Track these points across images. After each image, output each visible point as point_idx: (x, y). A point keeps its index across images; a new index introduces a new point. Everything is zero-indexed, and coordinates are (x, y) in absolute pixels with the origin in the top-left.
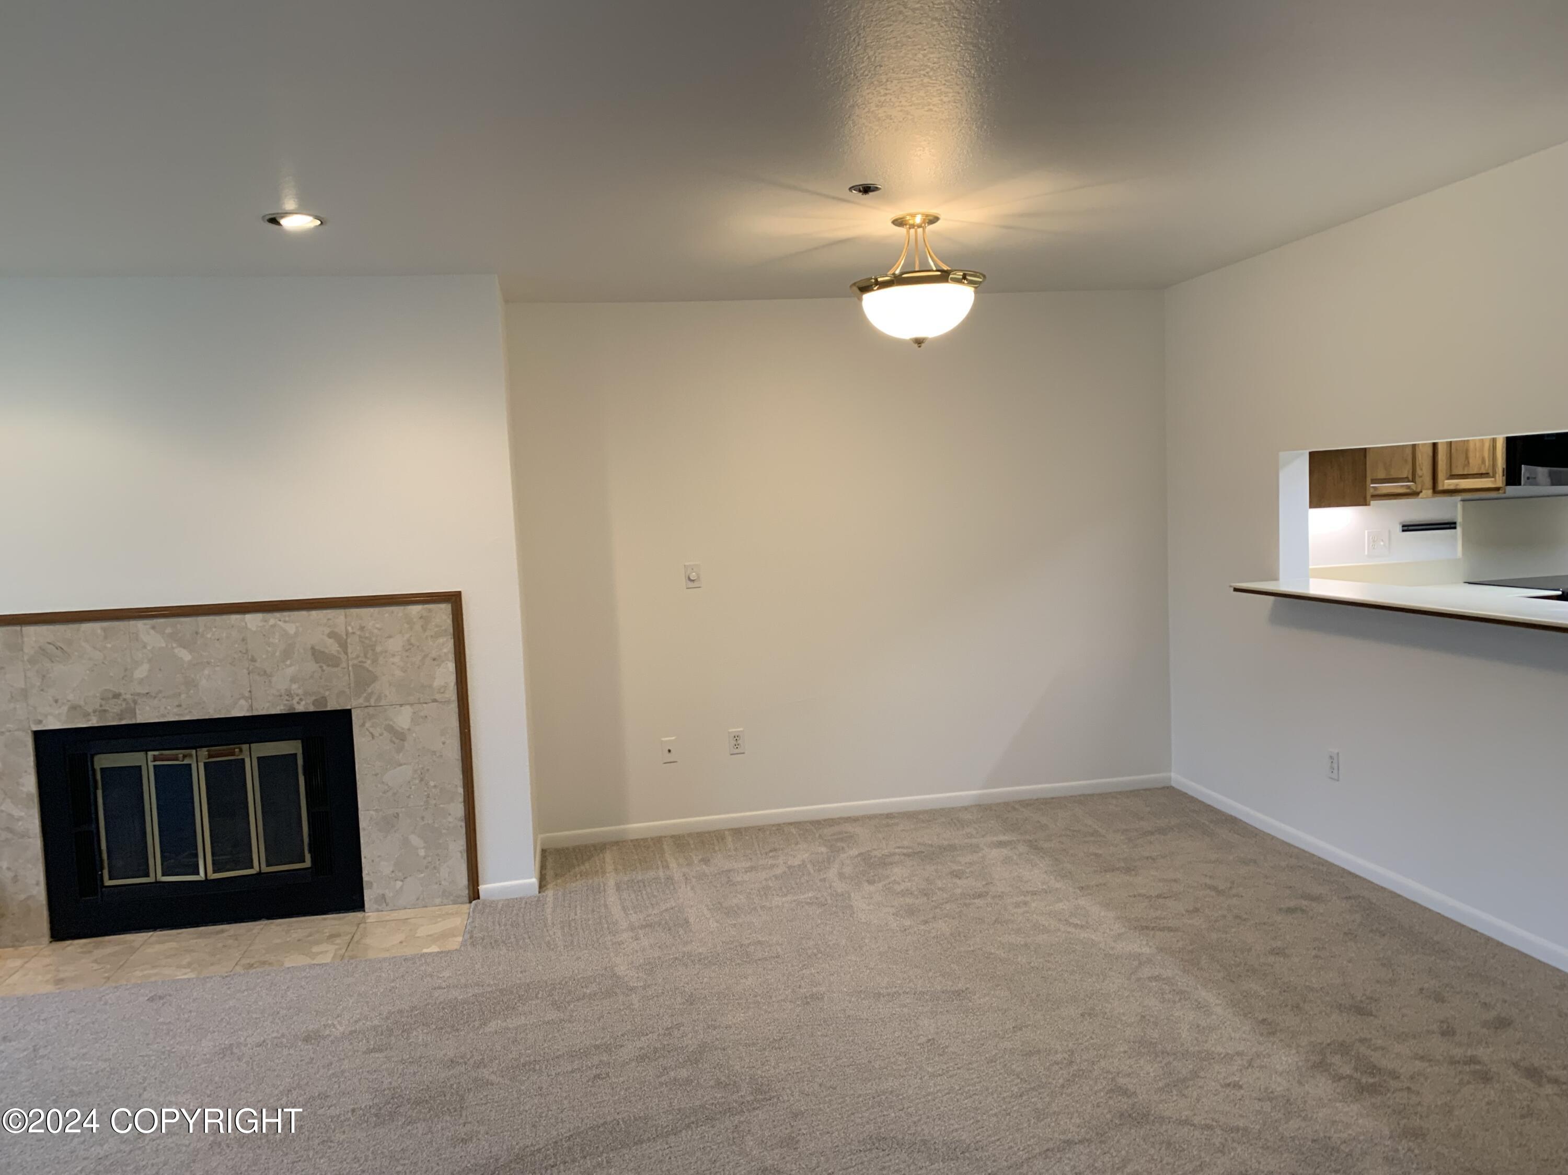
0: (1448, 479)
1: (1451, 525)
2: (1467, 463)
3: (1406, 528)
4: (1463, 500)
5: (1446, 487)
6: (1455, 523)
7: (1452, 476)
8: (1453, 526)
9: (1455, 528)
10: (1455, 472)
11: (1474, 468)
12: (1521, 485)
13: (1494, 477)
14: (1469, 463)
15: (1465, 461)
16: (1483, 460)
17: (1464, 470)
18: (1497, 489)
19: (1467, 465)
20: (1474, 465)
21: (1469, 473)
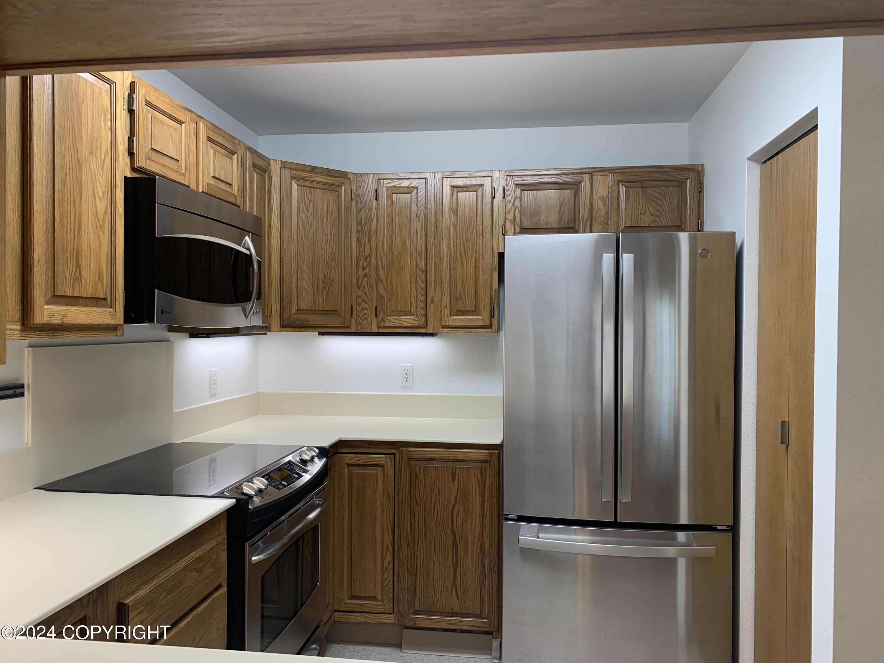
0: (49, 303)
2: (78, 273)
5: (46, 319)
6: (22, 386)
7: (57, 299)
8: (18, 391)
9: (23, 395)
11: (87, 287)
12: (151, 320)
13: (112, 306)
14: (81, 277)
15: (76, 271)
16: (100, 278)
17: (74, 288)
18: (114, 328)
19: (78, 279)
20: (88, 281)
21: (80, 296)
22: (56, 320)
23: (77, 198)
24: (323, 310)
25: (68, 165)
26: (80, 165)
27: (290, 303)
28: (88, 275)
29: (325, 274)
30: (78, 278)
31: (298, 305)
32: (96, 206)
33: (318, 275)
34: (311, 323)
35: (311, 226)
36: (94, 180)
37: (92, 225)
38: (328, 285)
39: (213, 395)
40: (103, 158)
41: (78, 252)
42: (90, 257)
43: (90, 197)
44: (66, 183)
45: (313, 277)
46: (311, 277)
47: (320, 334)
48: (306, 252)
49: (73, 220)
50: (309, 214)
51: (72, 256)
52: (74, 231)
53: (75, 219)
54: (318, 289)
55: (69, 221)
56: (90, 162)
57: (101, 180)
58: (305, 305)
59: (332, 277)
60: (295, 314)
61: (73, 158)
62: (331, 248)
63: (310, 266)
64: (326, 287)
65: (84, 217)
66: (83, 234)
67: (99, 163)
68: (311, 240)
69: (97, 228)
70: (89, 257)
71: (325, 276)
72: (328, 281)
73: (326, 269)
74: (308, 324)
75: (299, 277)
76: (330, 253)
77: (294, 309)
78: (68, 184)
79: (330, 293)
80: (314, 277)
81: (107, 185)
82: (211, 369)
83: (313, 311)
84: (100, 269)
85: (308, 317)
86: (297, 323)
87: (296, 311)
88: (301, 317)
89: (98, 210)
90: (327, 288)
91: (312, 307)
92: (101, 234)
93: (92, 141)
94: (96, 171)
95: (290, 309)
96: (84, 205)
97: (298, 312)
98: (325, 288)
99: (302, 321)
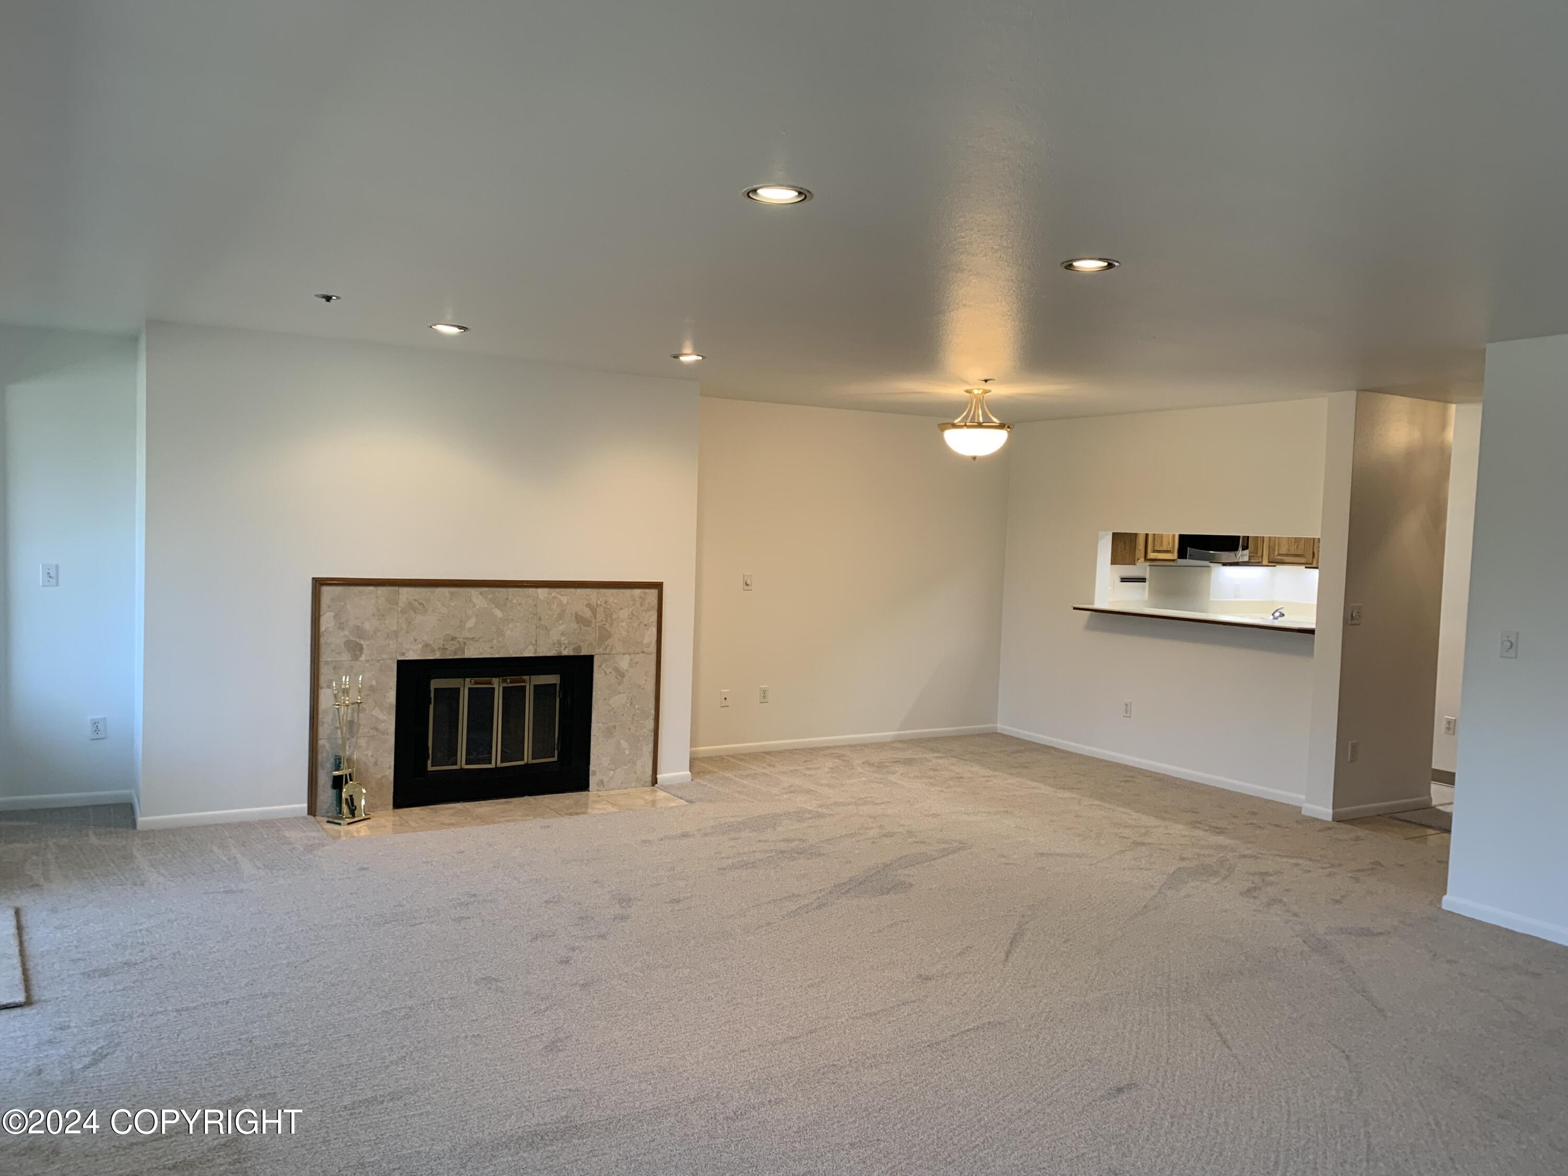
4: (1156, 566)
7: (1153, 551)
8: (1145, 580)
10: (1155, 548)
12: (1186, 558)
13: (1173, 553)
16: (1169, 544)
18: (1174, 560)
21: (1162, 550)
22: (1154, 557)
27: (1274, 550)
30: (1161, 544)
31: (1278, 551)
34: (1286, 561)
39: (1236, 597)
47: (1306, 567)
58: (1283, 551)
60: (1277, 556)
77: (1276, 553)
83: (1287, 555)
84: (1169, 540)
85: (1284, 558)
88: (1280, 557)
95: (1274, 553)
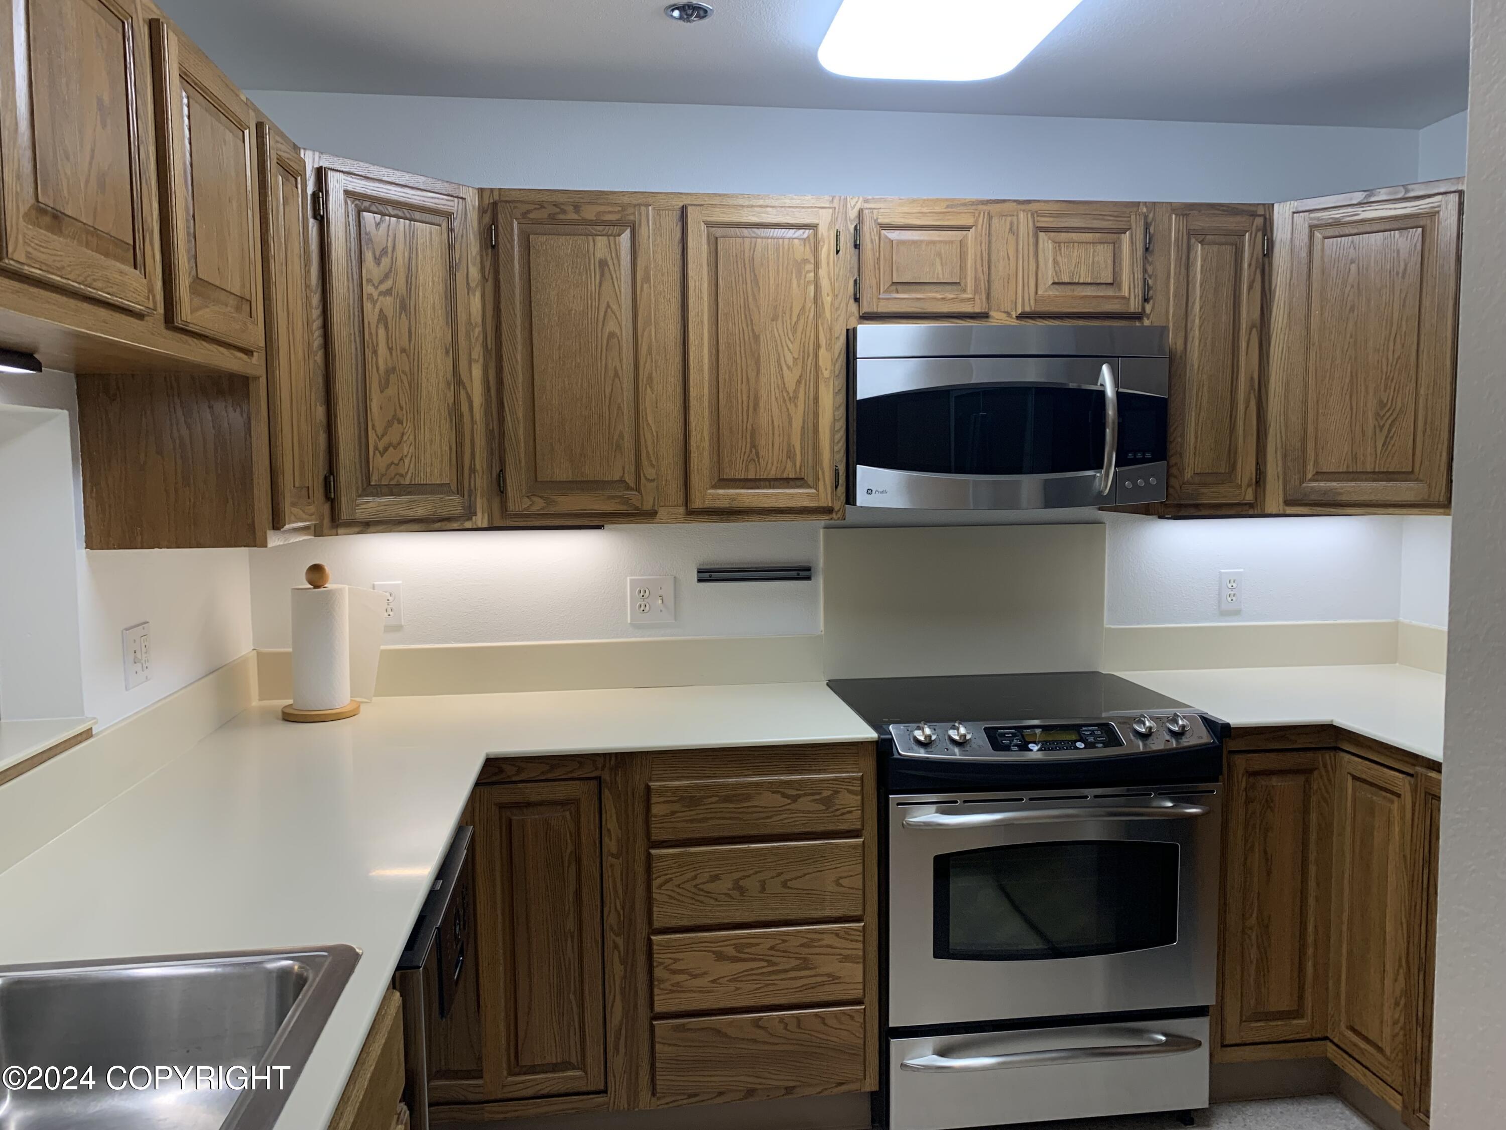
0: (714, 487)
1: (802, 573)
2: (754, 453)
3: (707, 575)
4: (826, 527)
5: (708, 504)
6: (808, 569)
7: (724, 482)
8: (802, 574)
9: (808, 578)
10: (728, 474)
11: (768, 468)
13: (814, 486)
14: (758, 457)
15: (751, 451)
16: (790, 456)
17: (747, 470)
19: (754, 460)
20: (770, 461)
21: (758, 477)
23: (752, 375)
24: (1374, 473)
25: (738, 342)
26: (757, 338)
27: (1299, 460)
28: (770, 454)
29: (1381, 401)
31: (1318, 463)
32: (782, 377)
33: (1365, 405)
35: (1352, 309)
36: (780, 348)
37: (777, 399)
38: (1389, 422)
39: (1228, 613)
40: (794, 319)
41: (753, 432)
42: (773, 434)
43: (773, 370)
44: (736, 362)
45: (1351, 409)
46: (1348, 409)
48: (1338, 361)
49: (745, 398)
50: (1349, 287)
51: (744, 438)
52: (748, 410)
53: (749, 397)
54: (1363, 432)
55: (740, 401)
56: (772, 331)
57: (790, 346)
58: (1333, 462)
59: (1399, 404)
60: (1312, 480)
61: (746, 332)
62: (1398, 346)
63: (1346, 387)
64: (1384, 425)
65: (763, 393)
66: (762, 411)
67: (789, 326)
68: (1351, 337)
69: (784, 401)
70: (771, 435)
71: (1382, 404)
72: (1388, 414)
73: (1385, 391)
74: (1339, 499)
75: (1320, 411)
76: (1396, 356)
77: (1310, 472)
78: (739, 361)
79: (1392, 437)
80: (1355, 407)
81: (802, 350)
82: (1223, 571)
83: (1349, 475)
85: (1338, 486)
86: (1313, 497)
87: (1314, 475)
88: (1324, 485)
89: (786, 380)
90: (1387, 426)
91: (1348, 467)
92: (791, 407)
93: (776, 307)
94: (783, 337)
96: (763, 379)
97: (1320, 477)
98: (1381, 428)
99: (1325, 494)
